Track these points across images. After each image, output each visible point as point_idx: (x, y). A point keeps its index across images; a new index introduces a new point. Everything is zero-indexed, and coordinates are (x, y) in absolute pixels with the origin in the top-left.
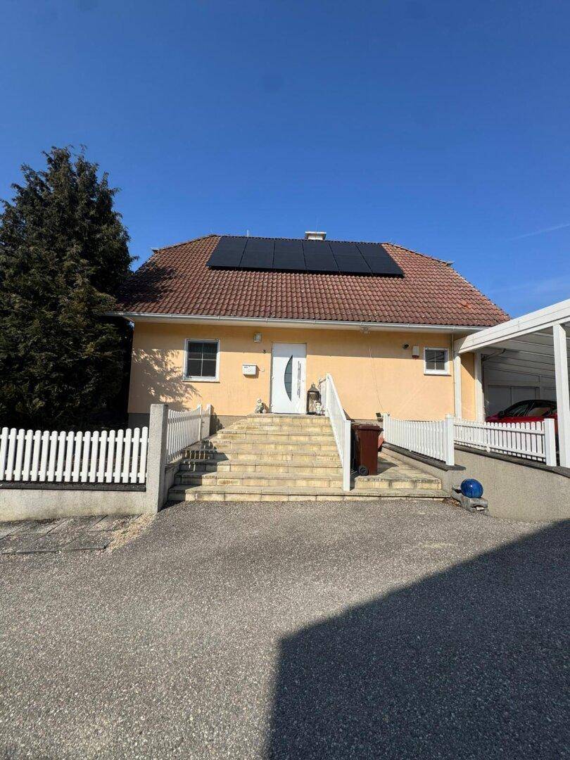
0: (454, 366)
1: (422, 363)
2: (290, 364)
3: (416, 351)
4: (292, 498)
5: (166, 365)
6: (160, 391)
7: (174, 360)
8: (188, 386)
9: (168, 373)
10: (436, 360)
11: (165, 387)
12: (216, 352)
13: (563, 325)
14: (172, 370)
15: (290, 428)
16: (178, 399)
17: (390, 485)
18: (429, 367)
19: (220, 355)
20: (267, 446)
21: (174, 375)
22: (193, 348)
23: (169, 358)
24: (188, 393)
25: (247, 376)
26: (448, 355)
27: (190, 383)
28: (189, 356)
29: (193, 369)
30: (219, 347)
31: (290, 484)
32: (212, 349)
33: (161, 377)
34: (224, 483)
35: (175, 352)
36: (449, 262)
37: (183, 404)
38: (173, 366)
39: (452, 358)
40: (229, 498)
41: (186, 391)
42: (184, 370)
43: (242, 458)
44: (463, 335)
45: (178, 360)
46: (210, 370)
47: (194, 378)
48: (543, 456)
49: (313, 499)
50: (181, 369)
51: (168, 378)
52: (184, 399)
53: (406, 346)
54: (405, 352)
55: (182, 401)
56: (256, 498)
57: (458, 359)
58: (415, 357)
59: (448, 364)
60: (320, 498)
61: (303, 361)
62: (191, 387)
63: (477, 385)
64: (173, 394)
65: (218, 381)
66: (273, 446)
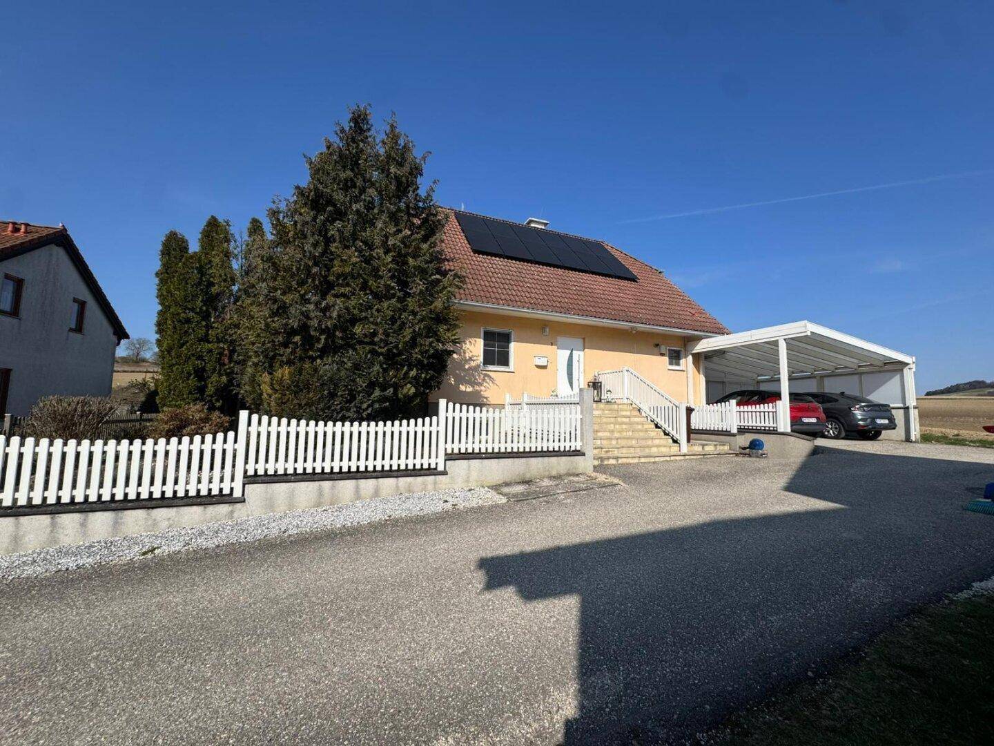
0: (687, 362)
1: (666, 359)
2: (571, 357)
3: (663, 349)
4: (657, 459)
5: (465, 353)
6: (460, 380)
7: (471, 348)
8: (486, 375)
9: (467, 361)
10: (675, 357)
11: (465, 376)
12: (508, 341)
13: (785, 340)
14: (471, 359)
15: (610, 412)
16: (477, 388)
17: (703, 448)
18: (671, 364)
19: (513, 346)
20: (608, 426)
21: (473, 364)
22: (489, 337)
23: (467, 346)
24: (487, 382)
25: (538, 367)
26: (683, 354)
27: (488, 373)
28: (485, 346)
29: (489, 359)
30: (513, 337)
31: (647, 450)
32: (505, 339)
33: (460, 365)
34: (607, 452)
35: (473, 340)
36: (661, 270)
37: (482, 393)
38: (470, 355)
39: (686, 357)
40: (620, 461)
41: (484, 380)
42: (481, 359)
43: (600, 434)
44: (699, 338)
45: (475, 348)
46: (504, 360)
47: (490, 368)
48: (775, 425)
49: (668, 459)
50: (478, 358)
51: (467, 367)
52: (483, 388)
53: (657, 345)
54: (656, 350)
55: (481, 391)
56: (636, 461)
57: (690, 358)
58: (662, 355)
59: (682, 361)
60: (672, 458)
61: (581, 353)
62: (489, 376)
63: (702, 379)
64: (472, 384)
65: (512, 371)
66: (612, 425)
